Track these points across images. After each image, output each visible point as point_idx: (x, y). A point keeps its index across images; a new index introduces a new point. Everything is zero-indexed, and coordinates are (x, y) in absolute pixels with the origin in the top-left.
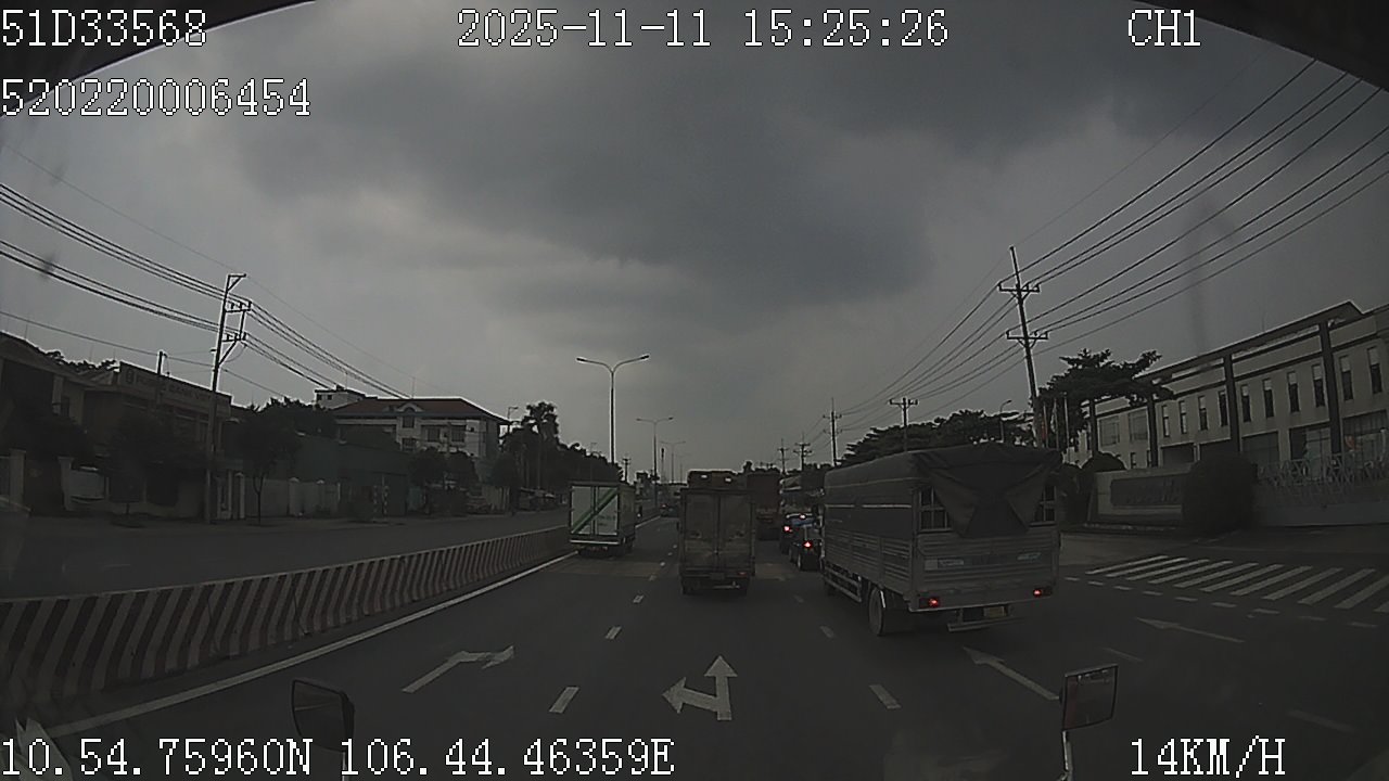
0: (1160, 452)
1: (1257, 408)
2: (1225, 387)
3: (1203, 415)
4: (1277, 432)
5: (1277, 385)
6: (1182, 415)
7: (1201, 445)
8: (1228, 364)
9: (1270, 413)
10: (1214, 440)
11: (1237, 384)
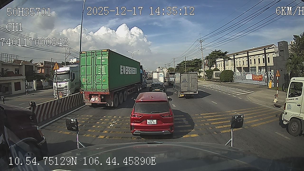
0: (236, 68)
1: (253, 62)
2: (247, 57)
3: (244, 62)
4: (256, 67)
5: (257, 58)
6: (240, 61)
7: (243, 67)
8: (248, 53)
9: (255, 63)
10: (245, 67)
11: (249, 57)
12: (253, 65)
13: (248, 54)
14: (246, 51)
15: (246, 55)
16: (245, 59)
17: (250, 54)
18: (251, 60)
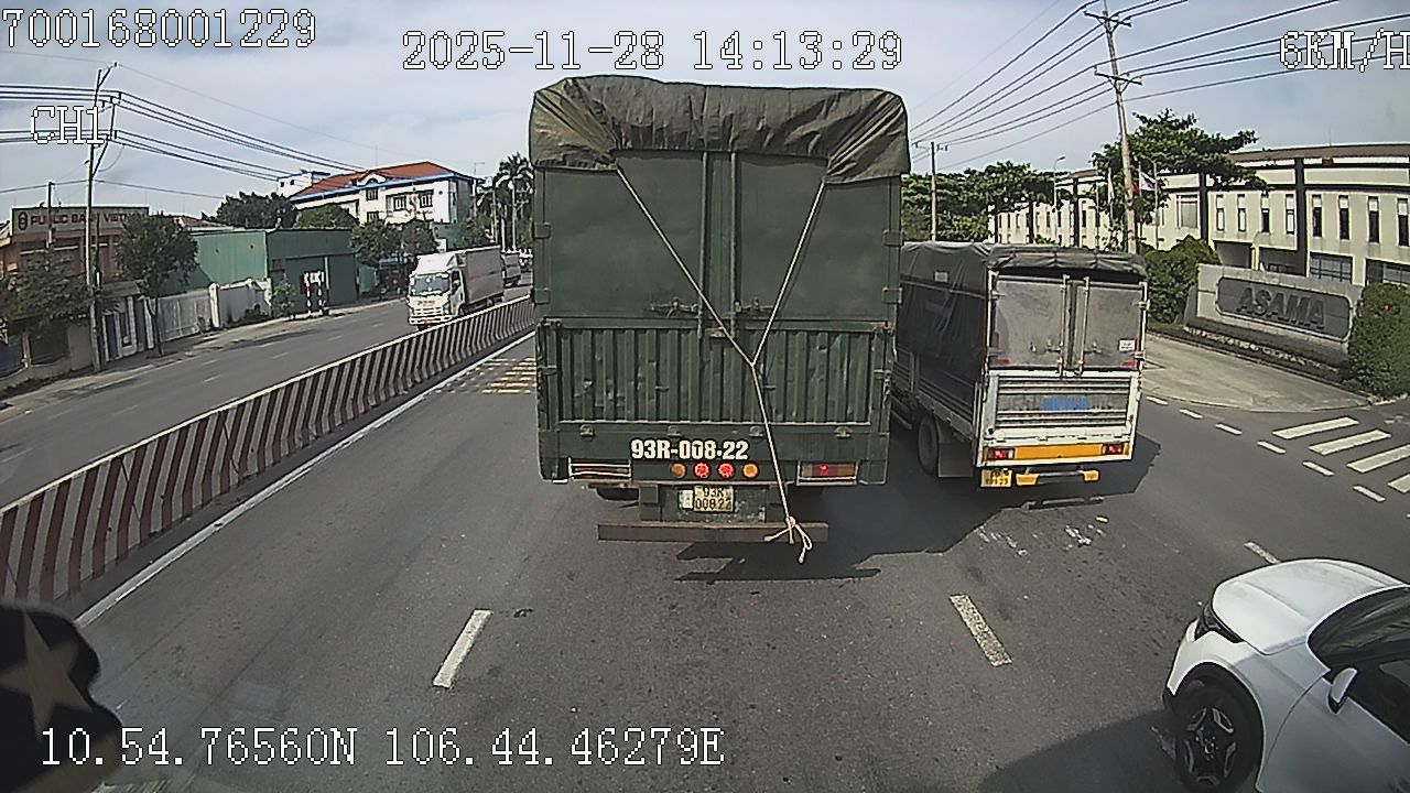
2: (1294, 192)
6: (1242, 210)
7: (1260, 248)
8: (1299, 168)
9: (1345, 235)
10: (1276, 247)
11: (1309, 193)
12: (1328, 242)
13: (1300, 176)
14: (1284, 153)
15: (1289, 177)
16: (1281, 203)
17: (1310, 177)
18: (1317, 213)
